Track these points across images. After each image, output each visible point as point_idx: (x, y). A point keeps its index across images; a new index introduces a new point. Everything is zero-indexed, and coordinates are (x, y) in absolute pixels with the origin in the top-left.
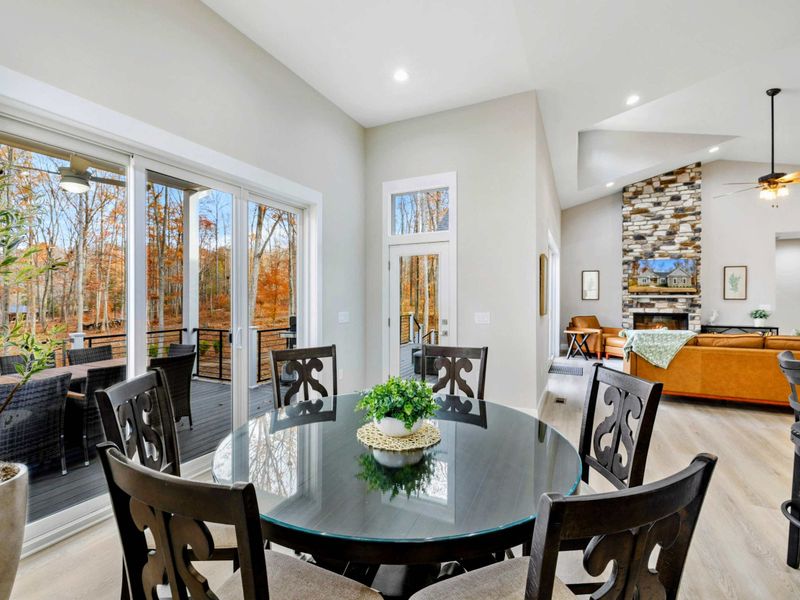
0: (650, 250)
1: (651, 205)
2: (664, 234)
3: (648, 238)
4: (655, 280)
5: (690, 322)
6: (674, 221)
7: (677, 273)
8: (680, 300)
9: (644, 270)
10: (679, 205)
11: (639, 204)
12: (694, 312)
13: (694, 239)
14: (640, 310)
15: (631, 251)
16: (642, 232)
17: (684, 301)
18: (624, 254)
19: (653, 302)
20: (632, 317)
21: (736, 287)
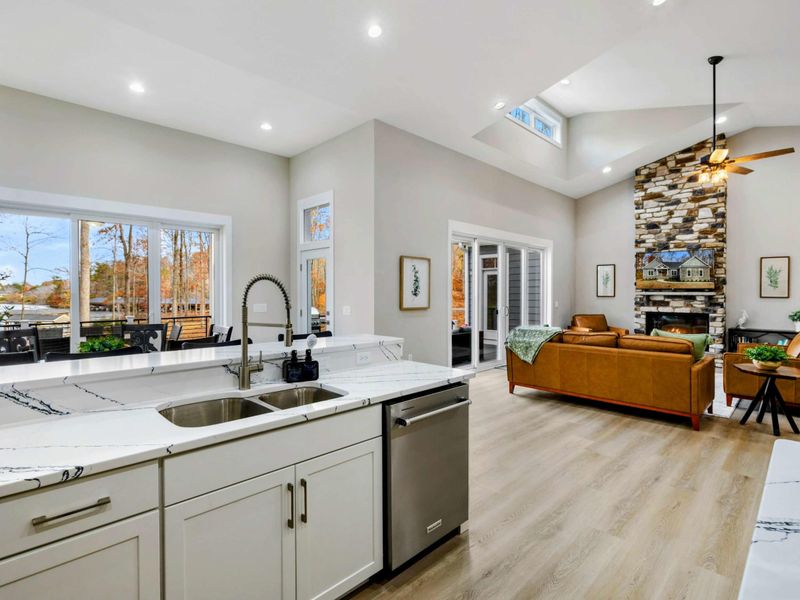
0: (664, 240)
1: (666, 188)
2: (679, 221)
3: (662, 227)
4: (664, 272)
5: (711, 324)
6: (692, 205)
7: (693, 262)
8: (698, 298)
10: (697, 186)
11: (652, 189)
12: (715, 312)
13: (714, 226)
14: (653, 309)
15: (644, 242)
16: (655, 220)
17: (703, 299)
18: (636, 246)
19: (667, 300)
20: (644, 316)
21: (776, 283)
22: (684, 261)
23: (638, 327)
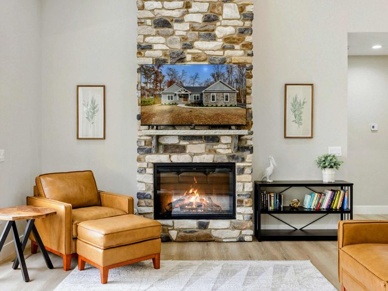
0: (178, 47)
2: (199, 19)
3: (176, 26)
5: (238, 178)
7: (218, 86)
8: (223, 140)
9: (170, 83)
12: (243, 160)
13: (243, 31)
14: (164, 158)
15: (149, 47)
16: (166, 13)
17: (228, 140)
18: (139, 53)
19: (183, 143)
20: (150, 171)
22: (208, 86)
23: (142, 188)
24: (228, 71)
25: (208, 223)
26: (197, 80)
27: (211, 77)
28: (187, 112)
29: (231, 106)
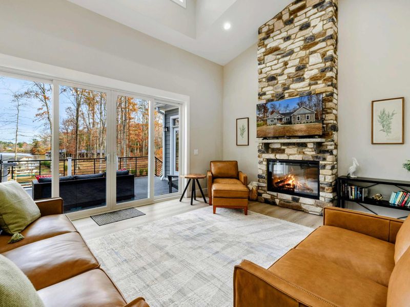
0: (280, 90)
1: (282, 41)
2: (293, 70)
3: (279, 78)
4: (281, 120)
5: (321, 171)
6: (303, 53)
7: (302, 110)
8: (310, 146)
9: (272, 113)
10: (308, 33)
11: (271, 44)
12: (324, 159)
13: (324, 70)
14: (271, 156)
15: (264, 94)
16: (273, 72)
17: (313, 146)
18: (259, 98)
19: (283, 147)
20: (265, 163)
21: (389, 128)
22: (295, 111)
23: (260, 172)
24: (309, 100)
25: (299, 199)
26: (288, 108)
27: (297, 106)
28: (282, 128)
29: (311, 122)
